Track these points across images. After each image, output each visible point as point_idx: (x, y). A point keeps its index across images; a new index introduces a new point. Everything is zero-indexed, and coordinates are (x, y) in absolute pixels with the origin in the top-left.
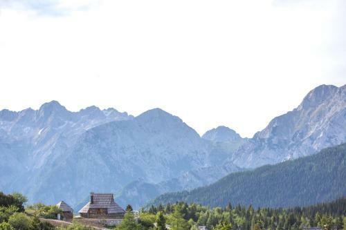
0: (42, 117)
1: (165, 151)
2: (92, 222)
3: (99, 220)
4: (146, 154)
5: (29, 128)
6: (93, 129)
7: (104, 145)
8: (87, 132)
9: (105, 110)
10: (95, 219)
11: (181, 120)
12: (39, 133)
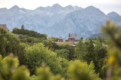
0: (53, 9)
1: (94, 20)
4: (88, 21)
5: (49, 13)
8: (68, 14)
10: (71, 42)
11: (99, 10)
12: (52, 14)
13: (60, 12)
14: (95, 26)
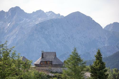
0: (9, 16)
1: (82, 37)
2: (42, 70)
3: (47, 68)
4: (71, 38)
5: (2, 22)
6: (40, 23)
7: (46, 32)
8: (37, 25)
9: (47, 12)
10: (44, 68)
11: (92, 19)
12: (8, 25)
13: (21, 22)
14: (84, 47)
